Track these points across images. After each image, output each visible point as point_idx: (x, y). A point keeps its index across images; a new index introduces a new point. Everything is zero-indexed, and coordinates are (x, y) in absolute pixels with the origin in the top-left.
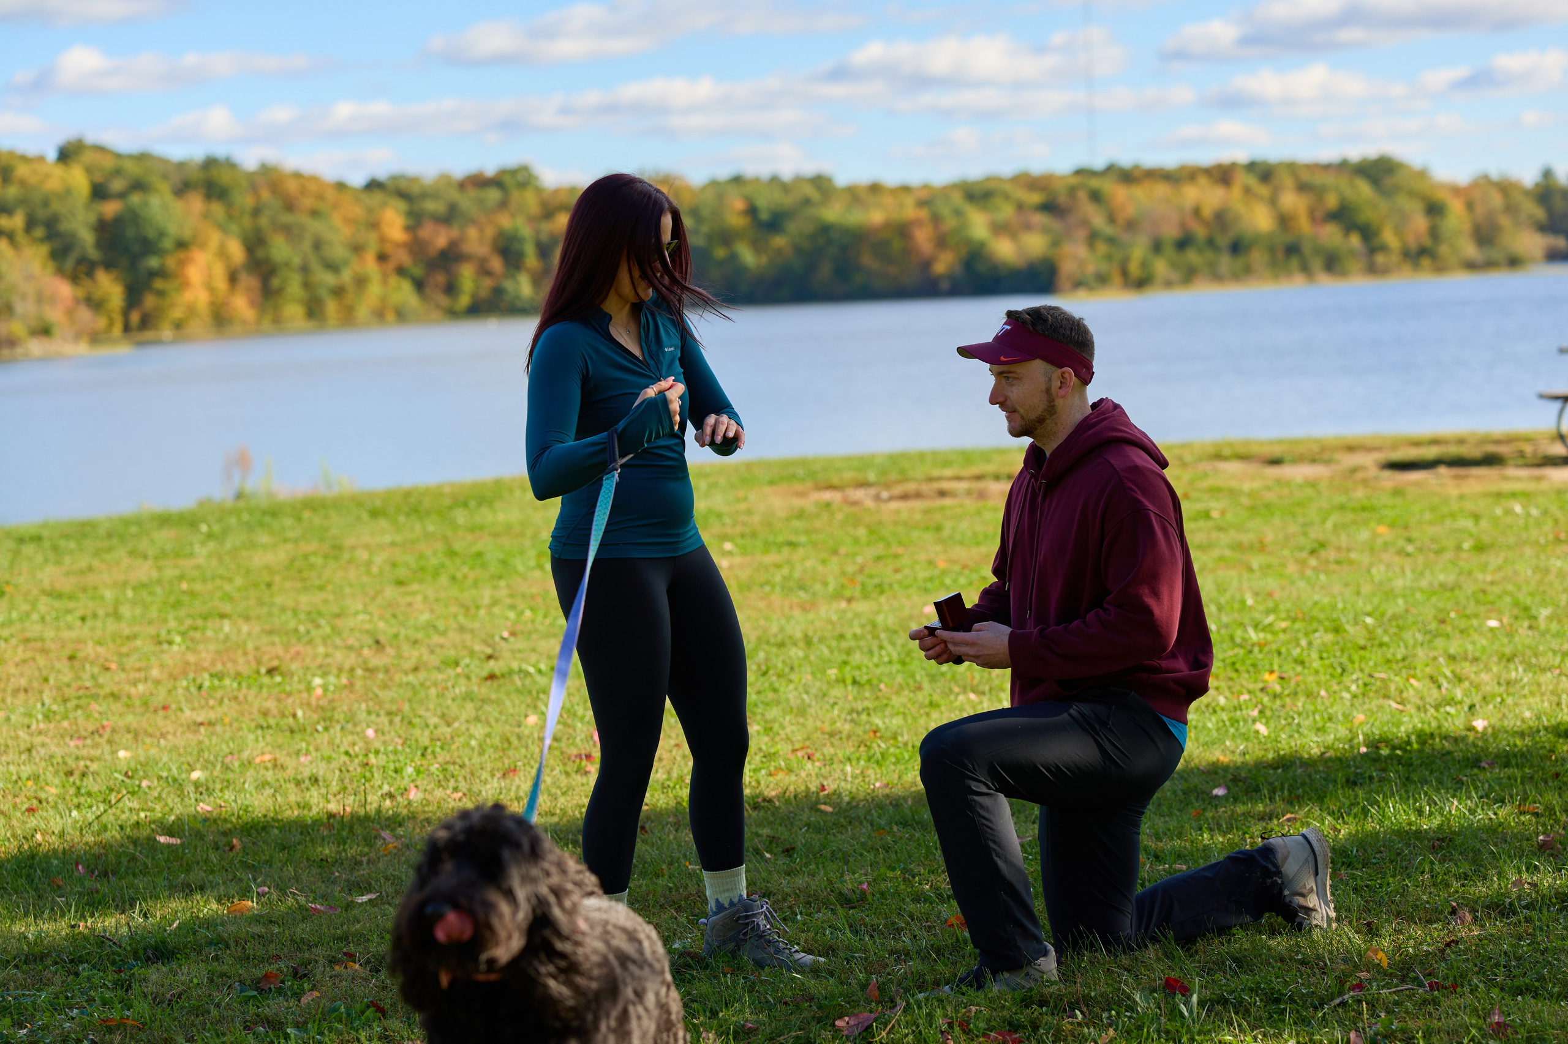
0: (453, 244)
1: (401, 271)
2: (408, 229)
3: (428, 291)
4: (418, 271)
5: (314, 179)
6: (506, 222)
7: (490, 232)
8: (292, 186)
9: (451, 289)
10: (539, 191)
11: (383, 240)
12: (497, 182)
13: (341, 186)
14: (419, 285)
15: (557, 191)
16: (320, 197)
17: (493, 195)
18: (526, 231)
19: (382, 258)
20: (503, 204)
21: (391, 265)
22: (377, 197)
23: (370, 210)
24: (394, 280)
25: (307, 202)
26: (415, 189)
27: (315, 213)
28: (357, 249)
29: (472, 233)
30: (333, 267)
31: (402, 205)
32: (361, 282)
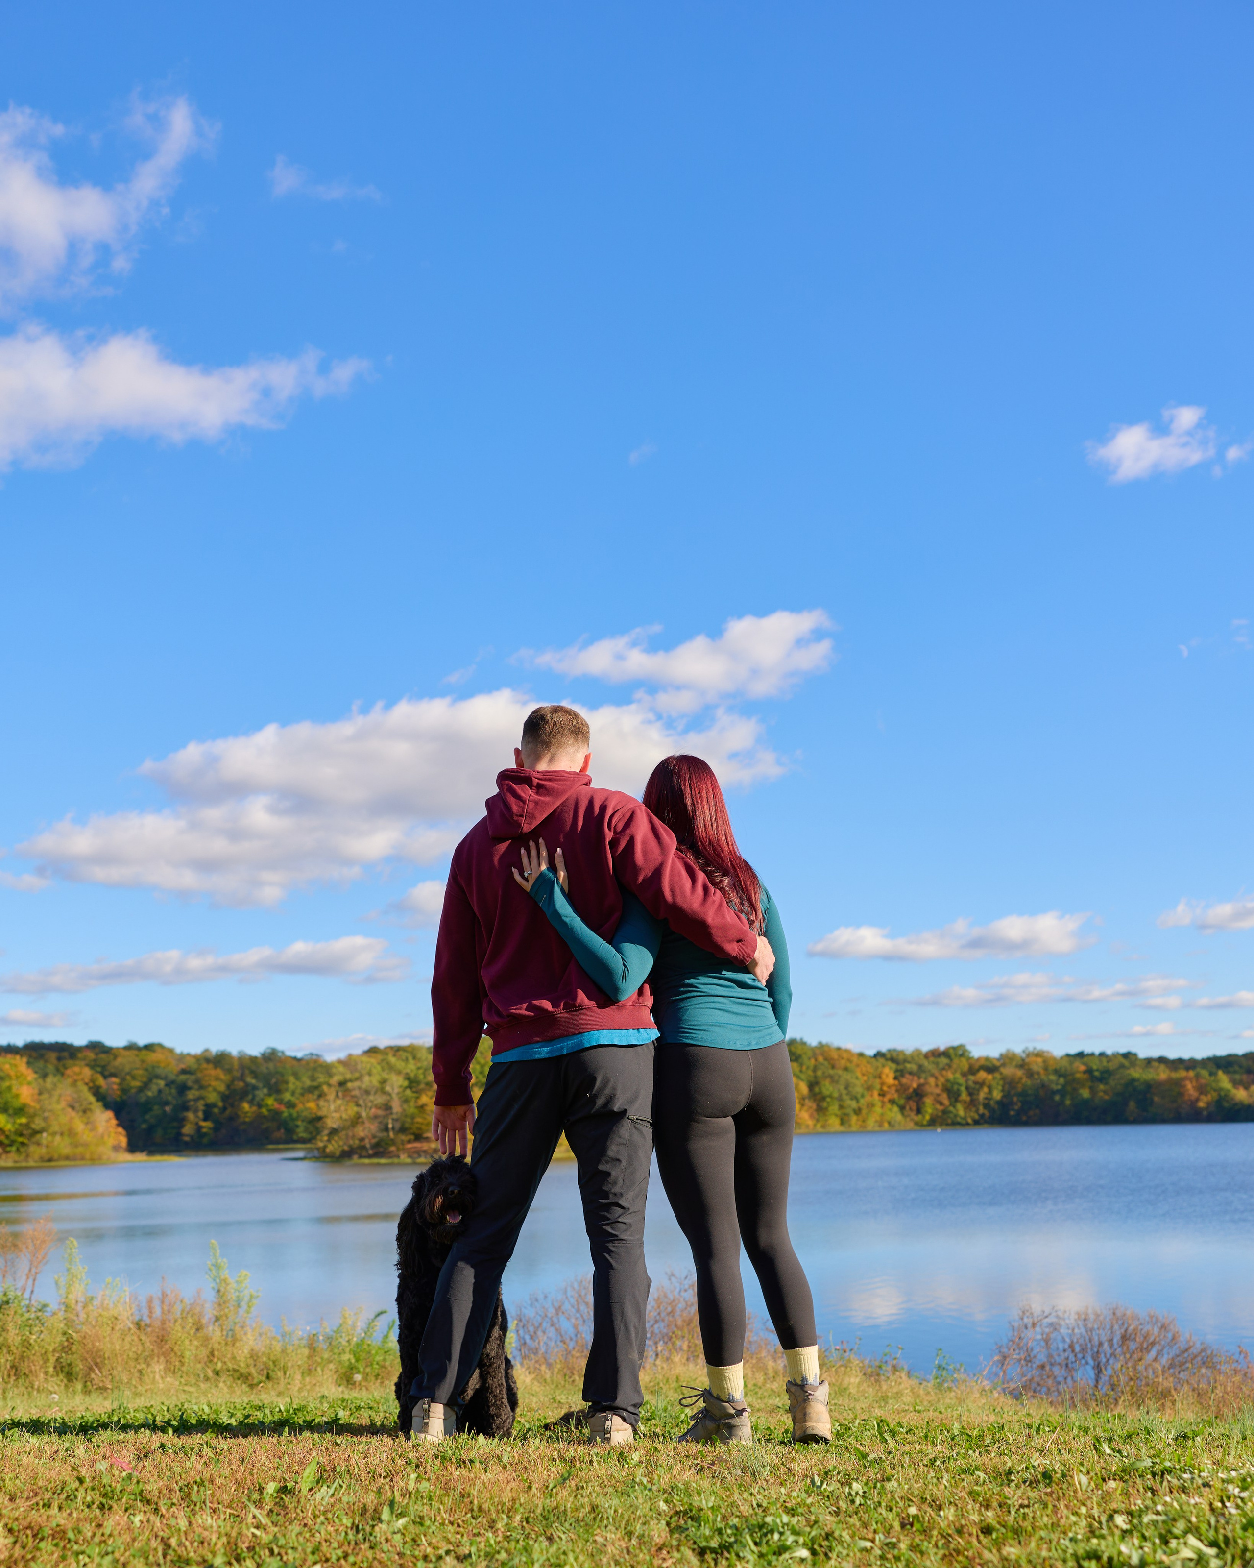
0: (920, 1086)
1: (892, 1102)
2: (895, 1078)
3: (906, 1113)
4: (902, 1102)
5: (847, 1051)
6: (950, 1075)
7: (942, 1080)
8: (835, 1055)
9: (919, 1111)
10: (969, 1059)
11: (882, 1084)
12: (945, 1054)
13: (861, 1055)
14: (902, 1108)
15: (978, 1059)
16: (849, 1061)
17: (944, 1061)
18: (962, 1080)
19: (882, 1094)
20: (949, 1066)
21: (886, 1099)
22: (881, 1060)
23: (877, 1068)
24: (888, 1106)
25: (843, 1063)
26: (901, 1057)
27: (846, 1069)
28: (869, 1088)
29: (932, 1081)
30: (855, 1098)
31: (894, 1066)
32: (871, 1106)
